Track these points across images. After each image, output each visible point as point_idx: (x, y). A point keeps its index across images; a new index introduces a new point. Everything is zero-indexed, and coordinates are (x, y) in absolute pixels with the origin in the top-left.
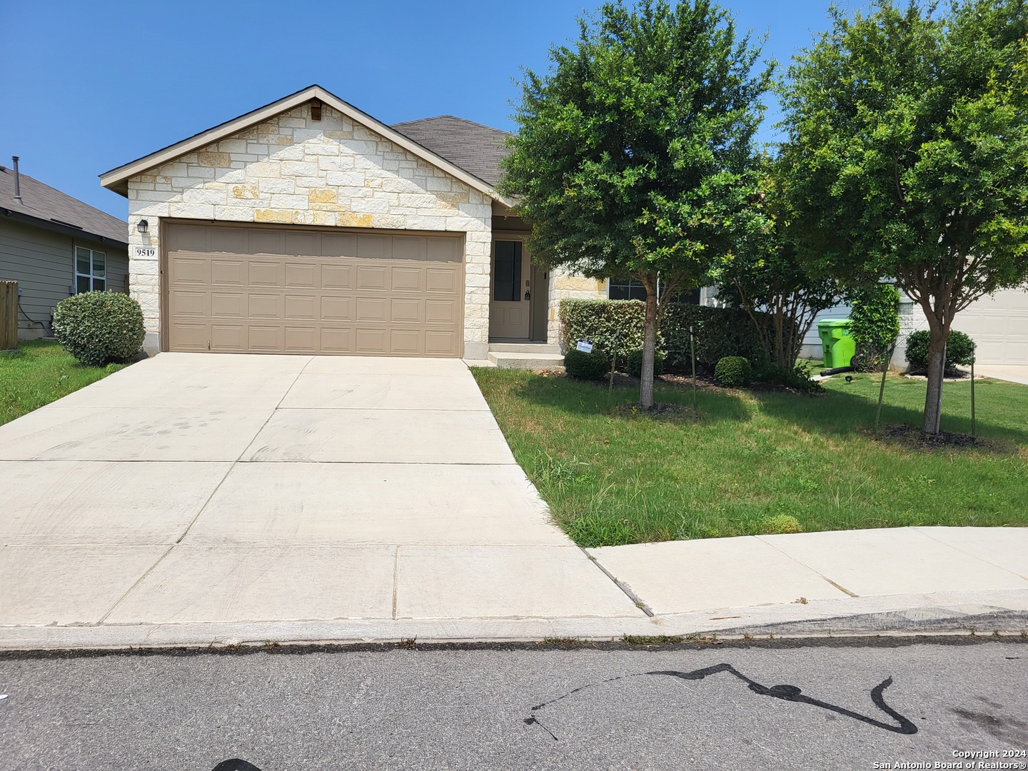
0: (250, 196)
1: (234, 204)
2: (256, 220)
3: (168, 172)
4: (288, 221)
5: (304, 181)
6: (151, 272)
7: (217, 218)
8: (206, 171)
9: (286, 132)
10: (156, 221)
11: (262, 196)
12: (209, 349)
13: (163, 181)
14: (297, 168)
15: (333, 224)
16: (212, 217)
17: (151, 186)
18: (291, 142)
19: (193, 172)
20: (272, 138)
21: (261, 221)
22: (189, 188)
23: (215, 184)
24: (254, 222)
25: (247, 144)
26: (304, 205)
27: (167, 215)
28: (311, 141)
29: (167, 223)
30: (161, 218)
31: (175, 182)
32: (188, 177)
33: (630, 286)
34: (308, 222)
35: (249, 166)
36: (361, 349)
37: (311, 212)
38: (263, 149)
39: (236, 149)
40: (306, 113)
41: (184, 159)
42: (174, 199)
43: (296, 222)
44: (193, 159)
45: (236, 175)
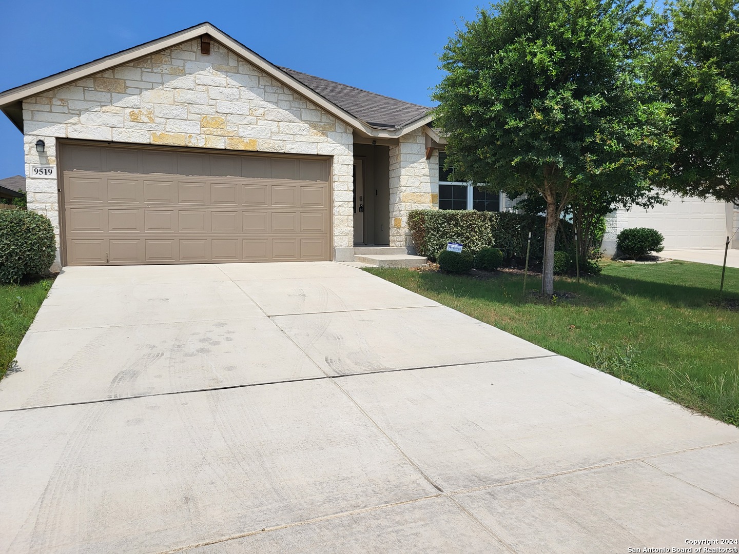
0: (146, 120)
1: (131, 128)
2: (153, 142)
3: (64, 95)
4: (183, 144)
5: (196, 108)
6: (49, 190)
7: (114, 140)
8: (104, 96)
9: (178, 63)
10: (54, 141)
11: (157, 120)
12: (108, 263)
13: (59, 103)
14: (189, 96)
15: (223, 147)
16: (109, 139)
17: (47, 108)
18: (183, 73)
19: (90, 95)
20: (166, 68)
21: (157, 143)
22: (86, 110)
23: (112, 108)
24: (150, 145)
25: (142, 72)
26: (197, 130)
27: (63, 136)
28: (201, 72)
29: (62, 143)
30: (57, 138)
31: (71, 105)
32: (85, 100)
33: (452, 200)
34: (201, 145)
35: (145, 93)
36: (247, 257)
37: (203, 136)
38: (157, 78)
39: (131, 76)
40: (197, 47)
41: (80, 83)
42: (71, 121)
43: (190, 145)
44: (90, 83)
45: (133, 100)
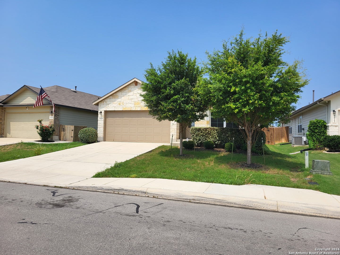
0: (122, 104)
1: (119, 107)
2: (123, 110)
3: (106, 100)
4: (130, 110)
5: (133, 100)
6: (102, 123)
7: (115, 110)
8: (113, 100)
9: (130, 89)
10: (104, 111)
11: (124, 104)
12: (114, 141)
13: (105, 102)
14: (132, 97)
15: (139, 110)
16: (114, 110)
17: (103, 104)
18: (131, 91)
19: (111, 100)
20: (127, 91)
21: (124, 110)
22: (110, 104)
23: (115, 102)
24: (123, 111)
25: (122, 92)
26: (133, 106)
27: (105, 110)
28: (135, 90)
29: (106, 112)
30: (105, 111)
31: (107, 103)
32: (110, 101)
33: (217, 123)
34: (134, 110)
35: (122, 98)
36: (146, 141)
37: (135, 107)
38: (125, 94)
39: (119, 94)
40: (134, 84)
41: (109, 97)
42: (107, 106)
43: (131, 110)
44: (111, 97)
45: (119, 100)
